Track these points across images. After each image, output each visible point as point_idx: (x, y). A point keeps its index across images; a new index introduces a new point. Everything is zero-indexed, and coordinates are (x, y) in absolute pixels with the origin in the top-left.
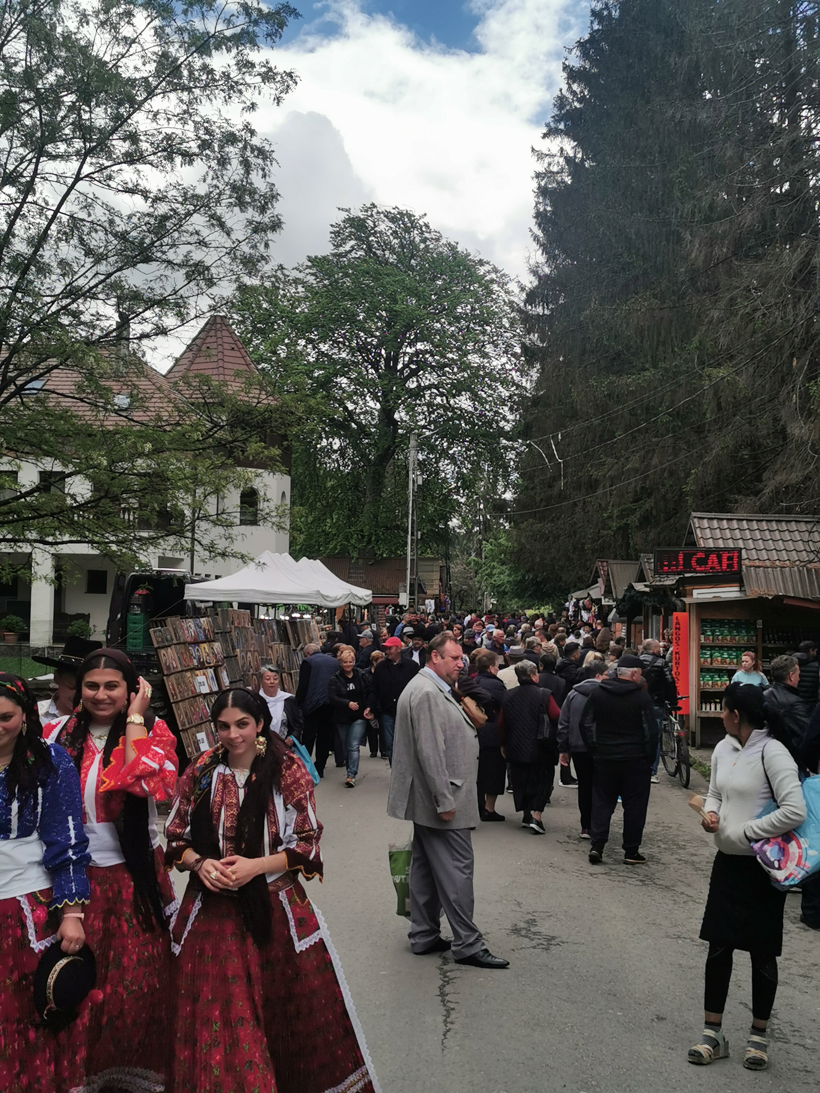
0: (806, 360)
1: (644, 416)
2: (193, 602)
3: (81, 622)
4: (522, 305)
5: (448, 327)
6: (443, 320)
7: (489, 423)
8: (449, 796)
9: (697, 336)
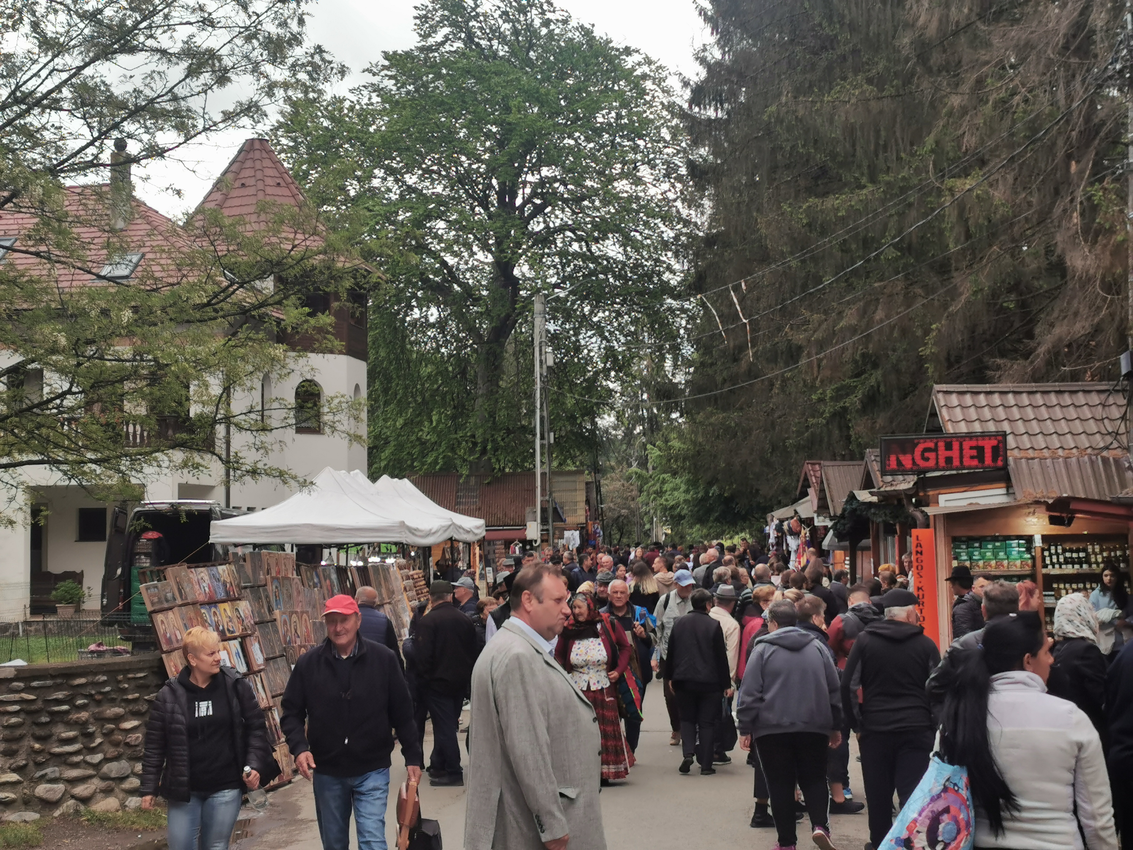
0: (1088, 161)
1: (860, 253)
2: (225, 547)
3: (69, 584)
4: (686, 106)
5: (584, 144)
6: (577, 134)
7: (649, 276)
8: (558, 814)
9: (932, 135)
